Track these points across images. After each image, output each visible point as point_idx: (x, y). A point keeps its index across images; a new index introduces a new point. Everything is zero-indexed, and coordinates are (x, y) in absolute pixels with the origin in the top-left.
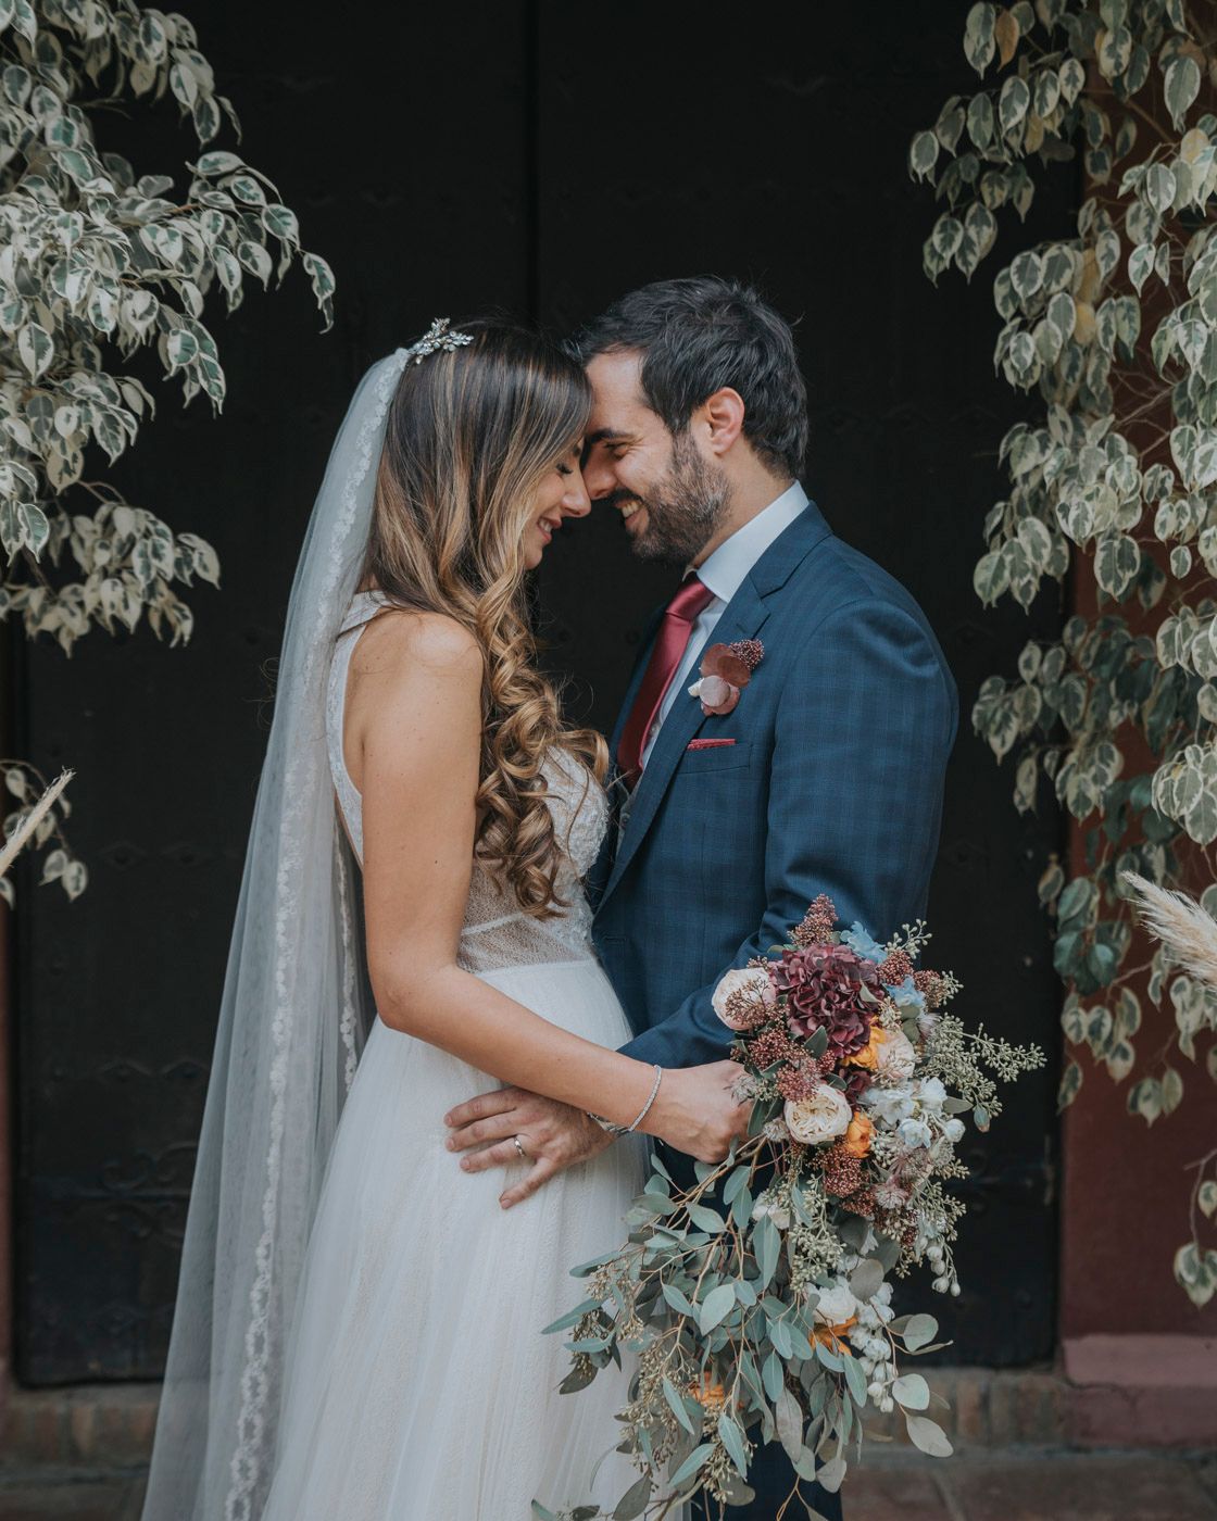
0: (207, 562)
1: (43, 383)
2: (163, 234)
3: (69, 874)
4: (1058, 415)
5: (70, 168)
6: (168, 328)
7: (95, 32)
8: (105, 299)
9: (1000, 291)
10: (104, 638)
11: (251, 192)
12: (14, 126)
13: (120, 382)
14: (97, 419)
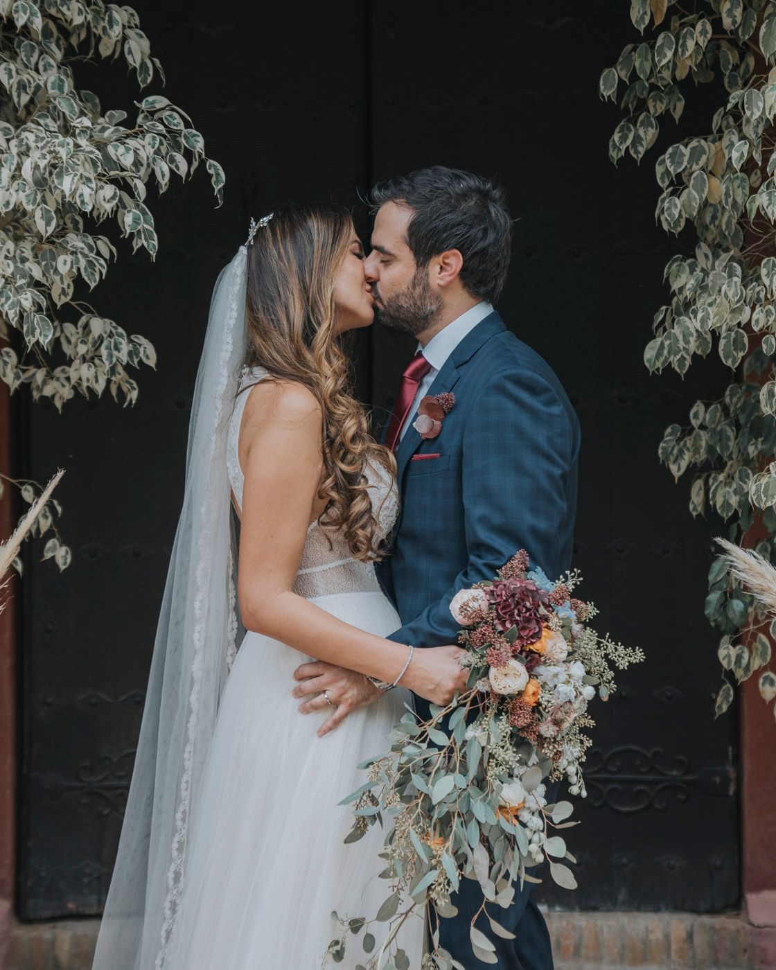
0: (149, 353)
1: (50, 241)
2: (122, 149)
3: (60, 554)
4: (703, 250)
5: (64, 107)
6: (125, 208)
7: (78, 20)
8: (86, 191)
9: (659, 170)
10: (83, 401)
11: (175, 122)
12: (29, 82)
13: (96, 239)
14: (83, 263)
